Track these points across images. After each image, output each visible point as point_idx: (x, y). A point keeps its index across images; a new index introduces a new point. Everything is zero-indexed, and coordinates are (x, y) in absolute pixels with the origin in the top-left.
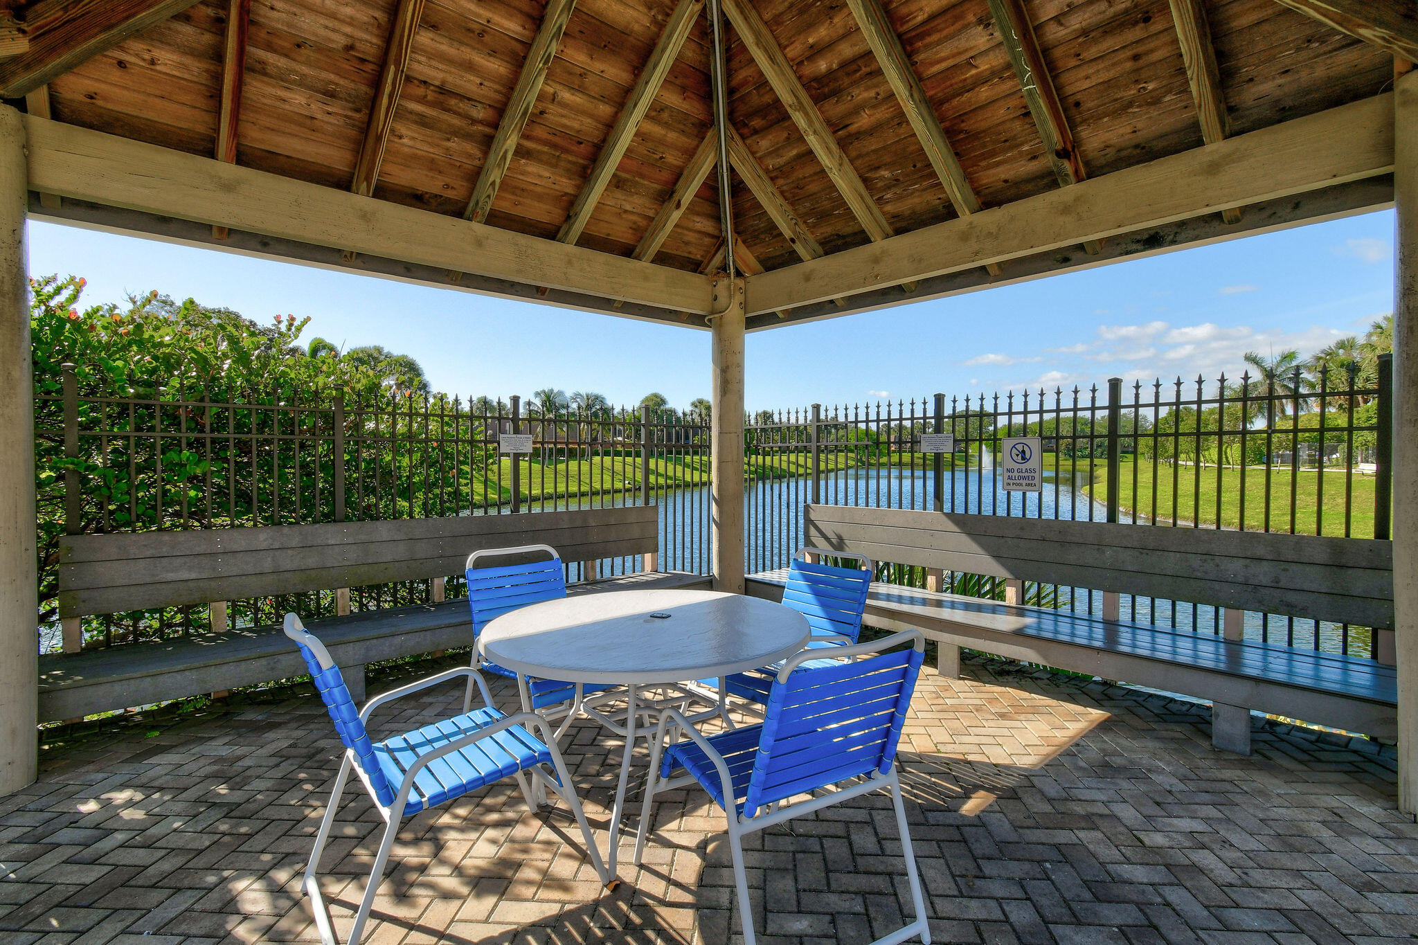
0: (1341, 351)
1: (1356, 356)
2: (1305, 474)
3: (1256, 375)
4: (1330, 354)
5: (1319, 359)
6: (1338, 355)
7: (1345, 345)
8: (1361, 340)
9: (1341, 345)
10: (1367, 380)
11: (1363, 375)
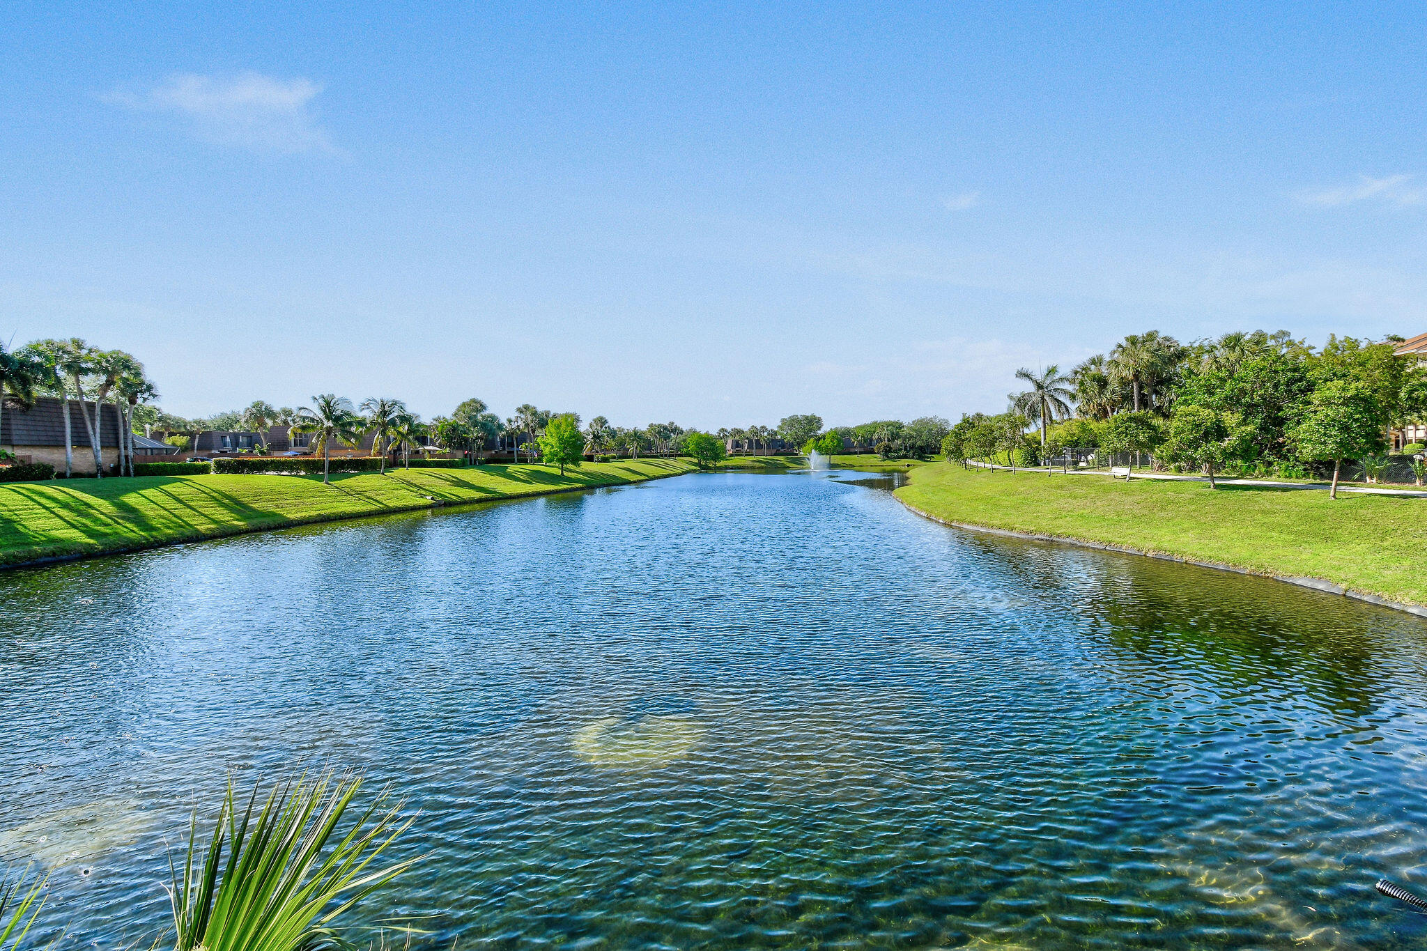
0: (1093, 367)
1: (1104, 370)
2: (1071, 477)
3: (1030, 387)
4: (1085, 369)
5: (1076, 373)
6: (1090, 369)
7: (1097, 361)
8: (1107, 358)
9: (1093, 362)
10: (1113, 392)
11: (1110, 388)
